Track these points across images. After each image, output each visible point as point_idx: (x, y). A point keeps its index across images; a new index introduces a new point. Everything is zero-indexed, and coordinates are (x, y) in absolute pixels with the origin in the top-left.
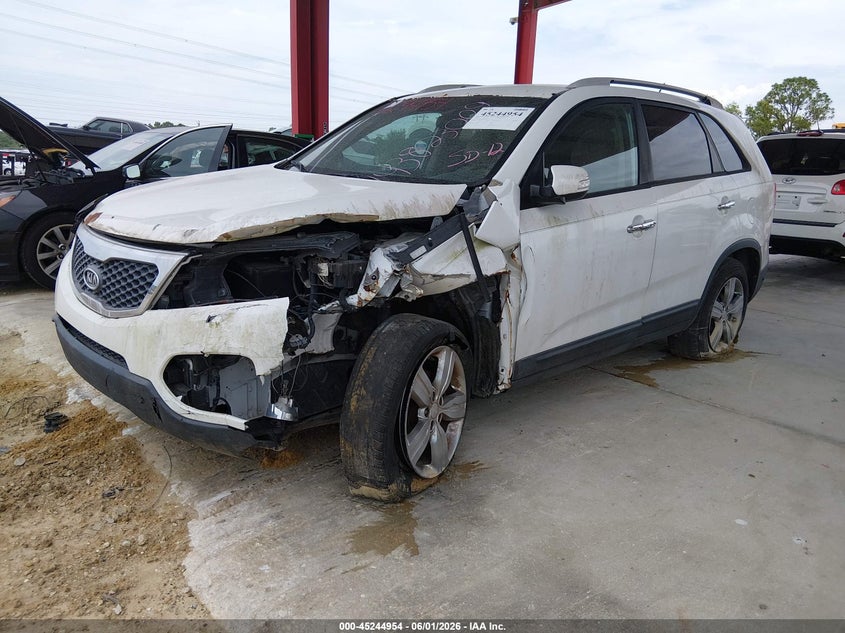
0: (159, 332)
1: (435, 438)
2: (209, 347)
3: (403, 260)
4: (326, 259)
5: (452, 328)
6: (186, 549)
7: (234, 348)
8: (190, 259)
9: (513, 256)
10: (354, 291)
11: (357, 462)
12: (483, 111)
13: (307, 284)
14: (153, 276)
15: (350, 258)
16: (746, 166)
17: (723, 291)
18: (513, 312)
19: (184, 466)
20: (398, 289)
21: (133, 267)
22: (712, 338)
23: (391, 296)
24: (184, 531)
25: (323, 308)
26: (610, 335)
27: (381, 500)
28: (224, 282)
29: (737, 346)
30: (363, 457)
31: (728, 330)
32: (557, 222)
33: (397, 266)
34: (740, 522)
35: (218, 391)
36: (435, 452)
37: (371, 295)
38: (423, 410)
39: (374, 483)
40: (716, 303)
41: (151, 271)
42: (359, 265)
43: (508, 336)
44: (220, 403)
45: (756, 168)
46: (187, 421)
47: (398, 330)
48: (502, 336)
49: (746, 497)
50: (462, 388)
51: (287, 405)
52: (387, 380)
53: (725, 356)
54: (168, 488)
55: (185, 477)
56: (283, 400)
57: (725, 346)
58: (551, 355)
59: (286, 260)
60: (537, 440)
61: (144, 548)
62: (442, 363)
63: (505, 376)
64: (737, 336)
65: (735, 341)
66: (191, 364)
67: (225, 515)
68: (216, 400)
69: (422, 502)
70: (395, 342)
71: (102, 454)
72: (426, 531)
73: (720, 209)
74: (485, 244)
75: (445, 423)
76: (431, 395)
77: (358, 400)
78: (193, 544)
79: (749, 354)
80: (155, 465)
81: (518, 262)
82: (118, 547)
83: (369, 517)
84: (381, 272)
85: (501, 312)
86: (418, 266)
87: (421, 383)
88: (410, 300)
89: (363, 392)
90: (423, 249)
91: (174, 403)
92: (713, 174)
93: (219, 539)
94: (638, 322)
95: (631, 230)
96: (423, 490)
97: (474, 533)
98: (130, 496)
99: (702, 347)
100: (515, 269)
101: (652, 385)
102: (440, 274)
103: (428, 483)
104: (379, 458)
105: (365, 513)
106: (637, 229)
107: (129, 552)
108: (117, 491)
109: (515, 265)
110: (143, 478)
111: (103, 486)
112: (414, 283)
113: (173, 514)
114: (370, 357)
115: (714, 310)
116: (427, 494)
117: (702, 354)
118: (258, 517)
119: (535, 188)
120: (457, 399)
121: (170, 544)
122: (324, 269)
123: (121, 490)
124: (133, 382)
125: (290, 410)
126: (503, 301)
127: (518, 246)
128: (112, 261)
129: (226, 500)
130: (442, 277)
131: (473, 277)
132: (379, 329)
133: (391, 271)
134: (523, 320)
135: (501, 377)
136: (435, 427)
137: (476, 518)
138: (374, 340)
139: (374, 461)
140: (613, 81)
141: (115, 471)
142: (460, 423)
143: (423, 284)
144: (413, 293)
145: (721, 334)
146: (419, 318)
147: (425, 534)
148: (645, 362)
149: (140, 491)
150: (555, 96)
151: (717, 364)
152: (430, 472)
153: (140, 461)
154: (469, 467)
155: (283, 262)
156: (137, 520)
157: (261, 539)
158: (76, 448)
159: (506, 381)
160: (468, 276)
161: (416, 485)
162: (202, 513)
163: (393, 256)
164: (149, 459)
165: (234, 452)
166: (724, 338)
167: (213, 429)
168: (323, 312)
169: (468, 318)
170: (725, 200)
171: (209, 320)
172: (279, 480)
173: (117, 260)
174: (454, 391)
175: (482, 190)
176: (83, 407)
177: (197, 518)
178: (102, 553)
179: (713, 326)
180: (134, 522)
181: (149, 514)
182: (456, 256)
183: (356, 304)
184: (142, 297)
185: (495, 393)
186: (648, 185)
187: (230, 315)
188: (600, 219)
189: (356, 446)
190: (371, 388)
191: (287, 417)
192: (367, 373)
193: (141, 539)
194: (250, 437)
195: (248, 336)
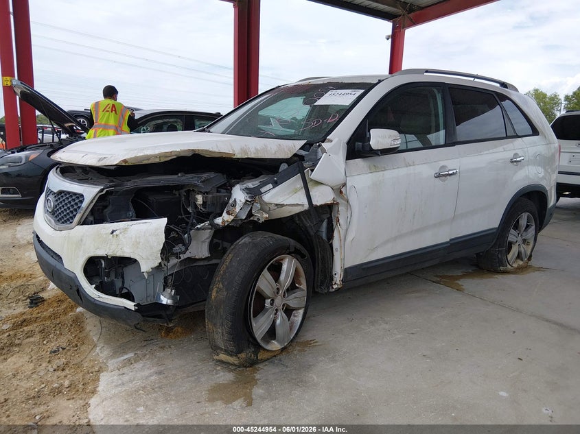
0: (82, 240)
1: (278, 322)
2: (111, 251)
3: (255, 194)
4: (201, 192)
5: (292, 242)
6: (94, 392)
7: (127, 252)
8: (105, 190)
9: (341, 192)
10: (220, 215)
11: (216, 337)
12: (329, 93)
13: (190, 209)
14: (81, 202)
15: (218, 192)
16: (535, 132)
17: (518, 221)
18: (342, 233)
19: (110, 335)
20: (250, 214)
21: (71, 196)
22: (509, 256)
23: (246, 219)
24: (98, 380)
25: (199, 226)
26: (423, 251)
27: (235, 365)
28: (131, 207)
29: (530, 263)
30: (219, 332)
31: (523, 251)
32: (376, 169)
33: (250, 197)
34: (502, 393)
35: (123, 283)
36: (279, 331)
37: (232, 218)
38: (269, 300)
39: (227, 352)
40: (512, 231)
41: (80, 199)
42: (225, 196)
43: (339, 249)
44: (125, 291)
45: (543, 133)
46: (97, 302)
47: (250, 242)
48: (334, 250)
49: (511, 375)
50: (304, 286)
51: (170, 294)
52: (237, 278)
53: (520, 270)
54: (94, 349)
55: (107, 342)
56: (168, 290)
57: (521, 263)
58: (374, 264)
59: (177, 193)
60: (363, 327)
61: (68, 389)
62: (285, 267)
63: (338, 278)
64: (531, 256)
65: (530, 259)
66: (103, 263)
67: (125, 370)
68: (121, 289)
69: (265, 368)
70: (246, 250)
71: (58, 324)
72: (262, 389)
73: (512, 162)
74: (318, 183)
75: (289, 311)
76: (276, 291)
77: (217, 292)
78: (100, 389)
79: (539, 269)
80: (91, 334)
81: (345, 197)
82: (50, 388)
83: (225, 377)
84: (238, 201)
85: (333, 232)
86: (267, 198)
87: (265, 280)
88: (260, 222)
89: (221, 286)
90: (270, 186)
91: (90, 289)
92: (507, 137)
93: (117, 386)
94: (447, 243)
95: (438, 176)
96: (268, 359)
97: (297, 392)
98: (69, 353)
99: (502, 263)
100: (344, 202)
101: (459, 289)
102: (282, 203)
103: (270, 354)
104: (230, 333)
105: (222, 374)
106: (443, 175)
107: (57, 392)
108: (61, 349)
109: (343, 198)
110: (79, 342)
111: (53, 346)
112: (262, 209)
113: (93, 367)
114: (228, 261)
115: (510, 236)
116: (271, 362)
117: (502, 268)
118: (147, 373)
119: (359, 144)
120: (298, 294)
121: (84, 388)
122: (200, 199)
123: (64, 349)
124: (65, 274)
125: (172, 298)
126: (334, 224)
127: (344, 185)
128: (60, 192)
129: (129, 360)
130: (282, 205)
131: (306, 206)
132: (238, 241)
133: (244, 201)
134: (349, 239)
135: (335, 279)
136: (279, 313)
137: (301, 381)
138: (232, 249)
139: (226, 336)
140: (427, 71)
141: (64, 335)
142: (301, 312)
143: (270, 210)
144: (263, 217)
145: (517, 254)
146: (268, 235)
147: (261, 391)
148: (458, 273)
149: (76, 350)
150: (380, 81)
151: (513, 276)
152: (275, 346)
153: (82, 329)
154: (307, 343)
155: (175, 194)
156: (69, 370)
157: (144, 388)
158: (45, 319)
159: (338, 282)
160: (303, 205)
161: (261, 355)
162: (111, 368)
163: (248, 191)
164: (88, 328)
165: (130, 326)
166: (519, 256)
167: (114, 309)
168: (198, 229)
169: (310, 236)
170: (516, 155)
171: (112, 232)
172: (170, 347)
173: (63, 192)
174: (298, 288)
175: (320, 146)
176: (57, 292)
177: (107, 371)
178: (39, 392)
179: (510, 248)
180: (67, 371)
181: (78, 366)
182: (296, 191)
183: (221, 224)
184: (75, 216)
185: (331, 290)
186: (453, 144)
187: (126, 229)
188: (412, 167)
189: (215, 325)
190: (226, 283)
191: (170, 302)
192: (225, 273)
193: (67, 383)
194: (139, 316)
195: (136, 244)
